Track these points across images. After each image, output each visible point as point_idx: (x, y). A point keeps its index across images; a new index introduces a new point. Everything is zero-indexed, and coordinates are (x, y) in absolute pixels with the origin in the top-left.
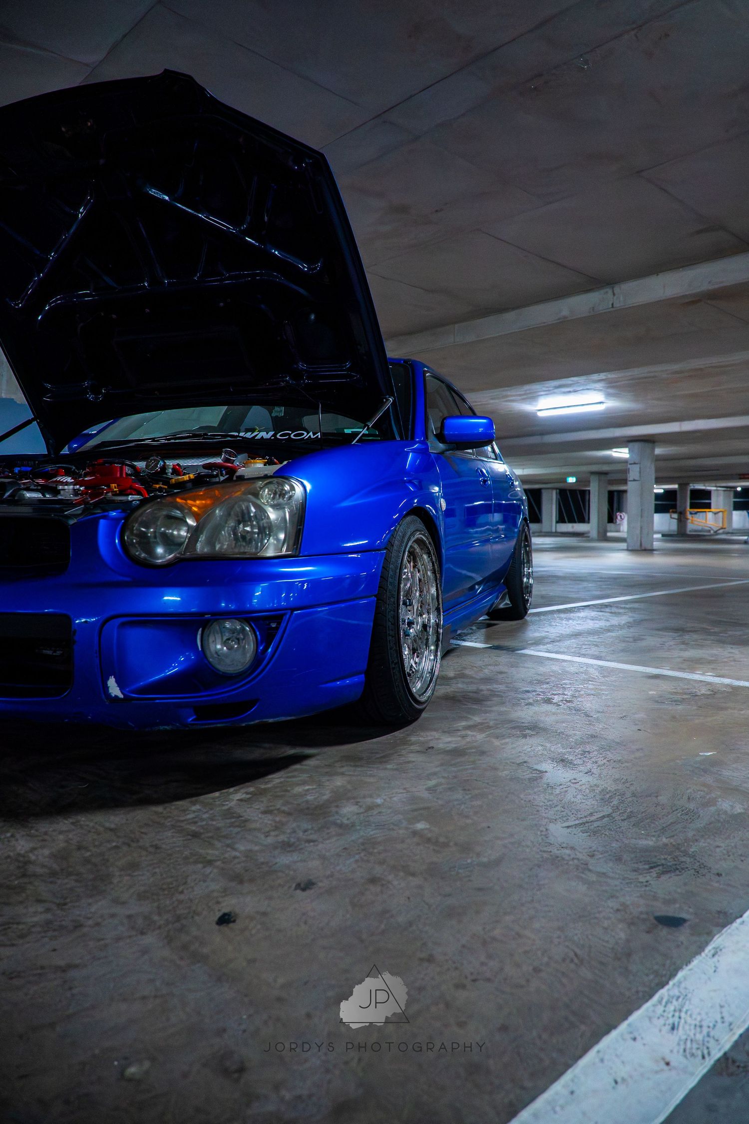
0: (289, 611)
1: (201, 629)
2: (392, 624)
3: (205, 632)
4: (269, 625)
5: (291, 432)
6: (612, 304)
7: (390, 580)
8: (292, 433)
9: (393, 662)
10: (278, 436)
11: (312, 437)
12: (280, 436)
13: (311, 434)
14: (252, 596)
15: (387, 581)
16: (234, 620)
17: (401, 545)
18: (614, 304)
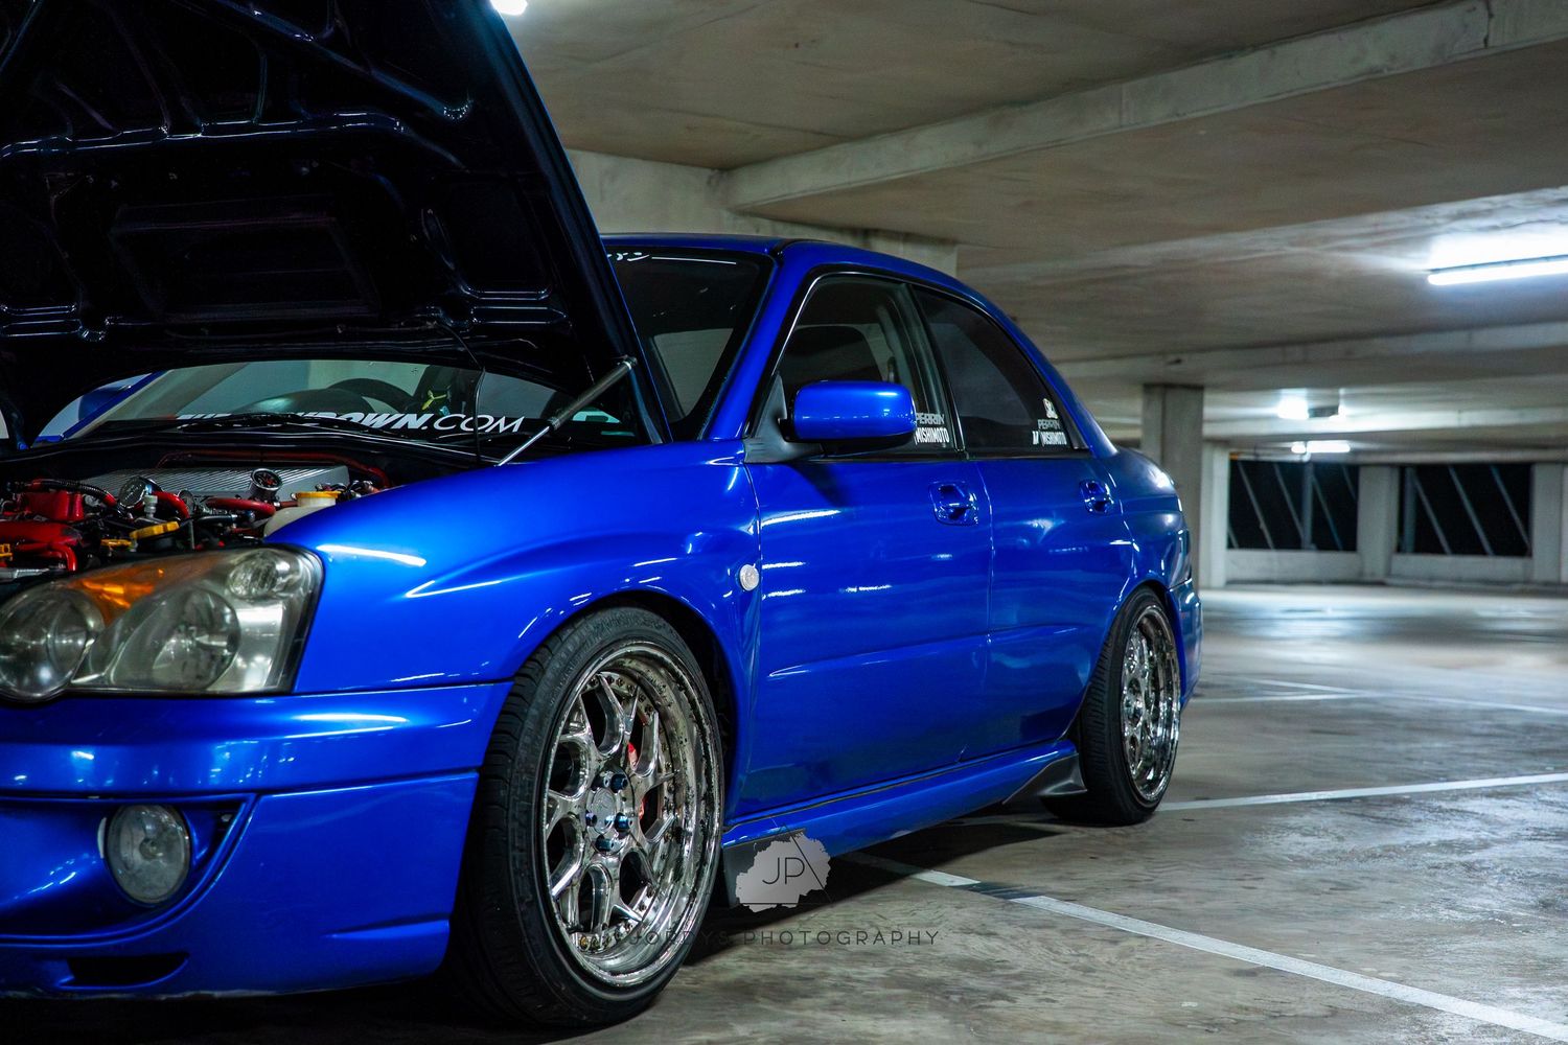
0: (252, 796)
1: (104, 820)
2: (521, 824)
3: (112, 823)
4: (219, 817)
5: (463, 416)
6: (1486, 41)
7: (527, 740)
8: (465, 418)
9: (521, 900)
10: (436, 425)
11: (502, 429)
12: (441, 424)
13: (502, 422)
14: (209, 762)
15: (518, 740)
16: (159, 808)
17: (565, 670)
18: (1490, 40)
